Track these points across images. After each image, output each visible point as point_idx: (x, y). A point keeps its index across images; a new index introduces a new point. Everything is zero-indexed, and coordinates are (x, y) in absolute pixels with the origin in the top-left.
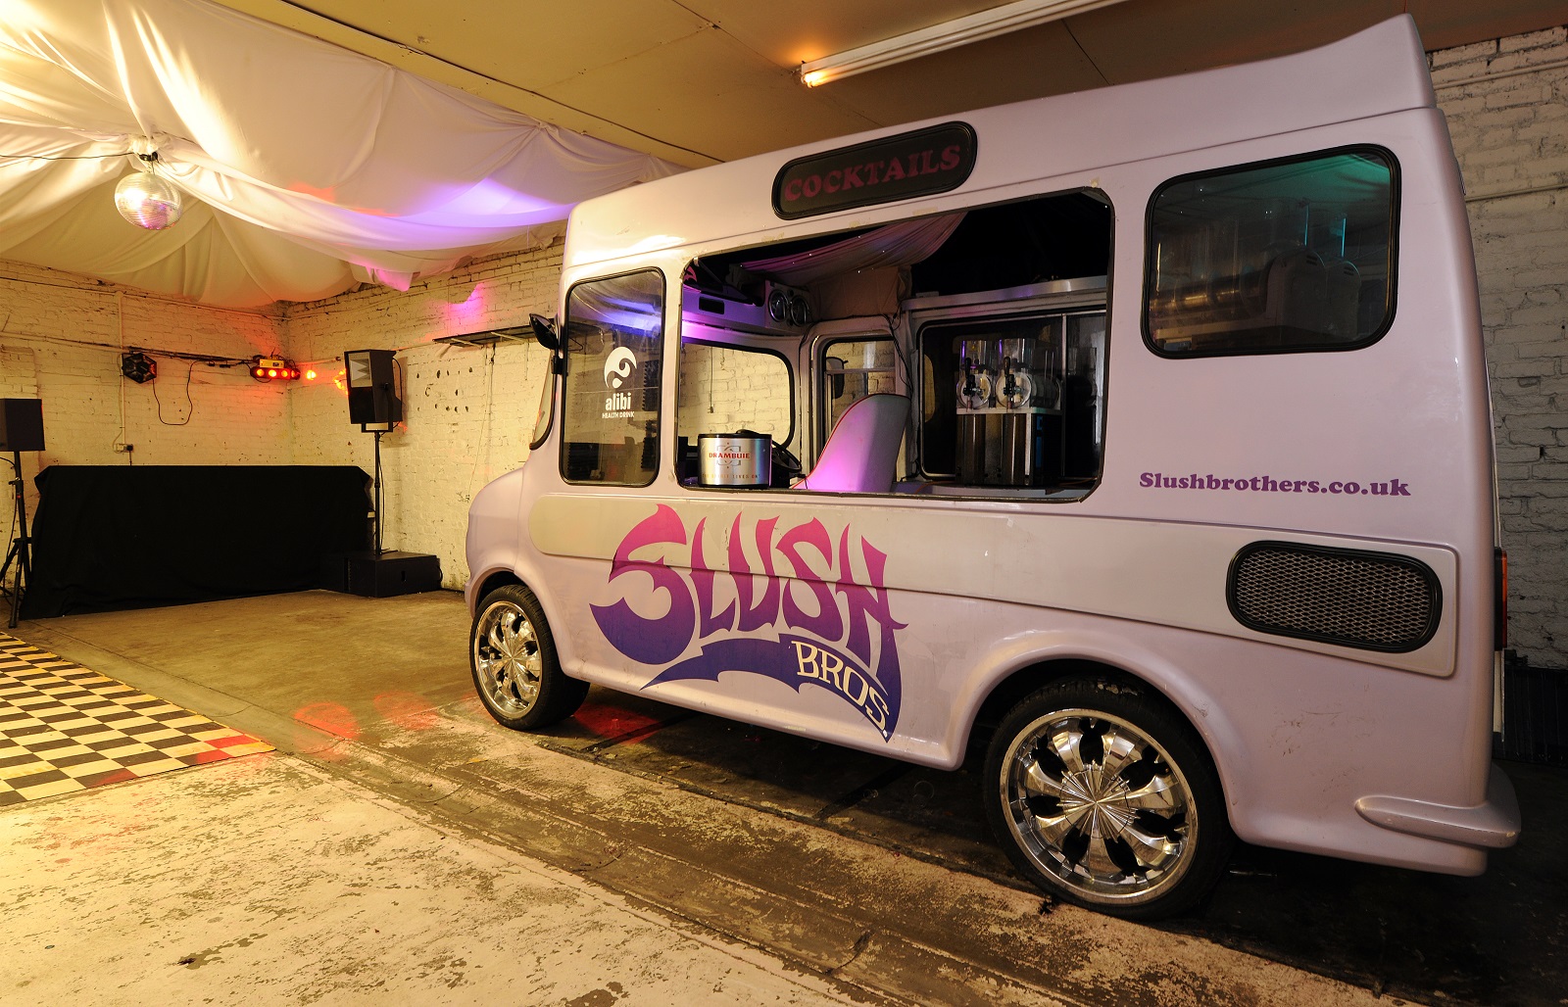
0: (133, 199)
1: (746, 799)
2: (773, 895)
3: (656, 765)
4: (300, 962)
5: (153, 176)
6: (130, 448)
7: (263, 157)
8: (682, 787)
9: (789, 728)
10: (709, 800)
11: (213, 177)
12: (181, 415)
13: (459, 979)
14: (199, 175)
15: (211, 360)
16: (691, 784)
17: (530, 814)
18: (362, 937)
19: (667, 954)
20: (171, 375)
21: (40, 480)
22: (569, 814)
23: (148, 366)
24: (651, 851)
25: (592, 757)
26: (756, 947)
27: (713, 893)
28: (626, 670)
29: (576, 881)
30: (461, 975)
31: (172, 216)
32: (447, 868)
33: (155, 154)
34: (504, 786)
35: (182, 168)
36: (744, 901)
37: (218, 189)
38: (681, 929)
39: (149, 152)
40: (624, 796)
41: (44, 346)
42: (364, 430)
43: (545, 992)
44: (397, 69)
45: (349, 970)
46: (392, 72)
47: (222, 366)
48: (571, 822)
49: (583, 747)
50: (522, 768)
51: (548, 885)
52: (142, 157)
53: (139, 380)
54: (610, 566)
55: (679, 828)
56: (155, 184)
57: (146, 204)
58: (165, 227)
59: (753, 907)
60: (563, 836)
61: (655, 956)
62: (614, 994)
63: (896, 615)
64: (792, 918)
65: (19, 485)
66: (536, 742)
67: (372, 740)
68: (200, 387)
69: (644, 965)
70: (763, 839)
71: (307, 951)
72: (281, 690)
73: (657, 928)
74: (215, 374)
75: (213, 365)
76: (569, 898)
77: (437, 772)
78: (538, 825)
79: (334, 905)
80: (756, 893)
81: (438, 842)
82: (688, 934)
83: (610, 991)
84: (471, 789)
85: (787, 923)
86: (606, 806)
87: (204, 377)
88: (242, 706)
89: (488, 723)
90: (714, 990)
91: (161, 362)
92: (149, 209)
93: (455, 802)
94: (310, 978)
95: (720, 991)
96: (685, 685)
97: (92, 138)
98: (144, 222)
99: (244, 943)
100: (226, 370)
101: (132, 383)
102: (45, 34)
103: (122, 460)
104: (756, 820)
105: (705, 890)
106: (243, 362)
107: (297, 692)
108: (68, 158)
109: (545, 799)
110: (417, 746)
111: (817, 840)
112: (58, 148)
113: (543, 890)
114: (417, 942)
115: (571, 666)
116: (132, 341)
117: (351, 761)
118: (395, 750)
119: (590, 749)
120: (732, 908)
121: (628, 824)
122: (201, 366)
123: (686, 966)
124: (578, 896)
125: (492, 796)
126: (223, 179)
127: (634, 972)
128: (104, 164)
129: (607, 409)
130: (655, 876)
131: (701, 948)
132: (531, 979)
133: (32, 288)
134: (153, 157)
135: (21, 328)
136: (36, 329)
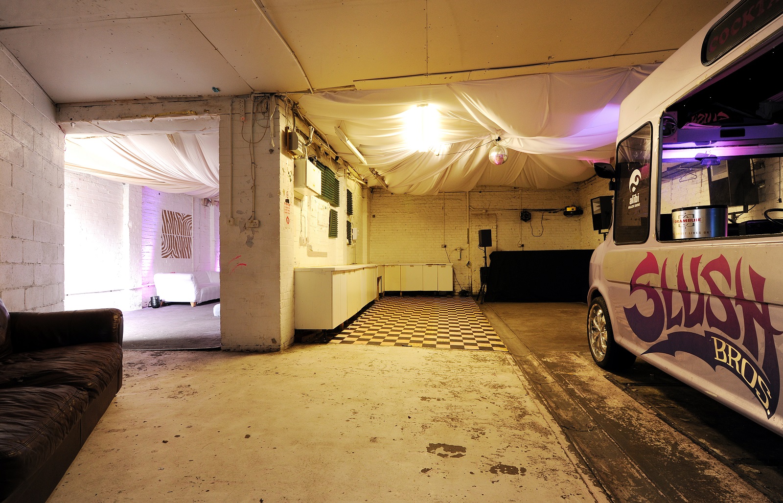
0: (494, 156)
1: (692, 433)
2: (649, 481)
3: (655, 400)
4: (445, 411)
5: (499, 146)
6: (523, 246)
7: (514, 128)
8: (658, 415)
9: (708, 392)
10: (667, 426)
11: (517, 140)
12: (539, 233)
13: (476, 438)
14: (512, 141)
15: (550, 211)
16: (665, 415)
17: (570, 400)
18: (467, 413)
19: (559, 473)
20: (536, 218)
21: (491, 256)
22: (585, 406)
23: (528, 215)
24: (606, 434)
25: (624, 387)
26: (607, 494)
27: (619, 465)
28: (637, 344)
29: (556, 428)
30: (479, 437)
31: (505, 158)
32: (516, 404)
33: (499, 138)
34: (571, 386)
35: (507, 140)
36: (632, 476)
37: (519, 145)
38: (579, 467)
39: (497, 138)
40: (621, 408)
41: (499, 212)
42: (600, 233)
43: (497, 457)
44: (550, 74)
45: (452, 419)
46: (548, 76)
47: (554, 212)
48: (583, 408)
49: (624, 382)
50: (586, 382)
51: (544, 425)
52: (496, 140)
53: (525, 220)
54: (629, 287)
55: (634, 432)
56: (500, 148)
57: (497, 156)
58: (504, 162)
59: (633, 481)
60: (575, 413)
61: (553, 470)
62: (519, 472)
63: (775, 324)
64: (650, 497)
65: (485, 257)
66: (605, 374)
67: (540, 357)
68: (546, 222)
69: (544, 470)
70: (678, 455)
71: (450, 409)
72: (530, 334)
73: (568, 461)
74: (552, 216)
75: (550, 212)
76: (545, 432)
77: (551, 374)
78: (569, 405)
79: (470, 400)
80: (640, 475)
81: (524, 396)
82: (580, 471)
83: (519, 470)
84: (558, 383)
85: (645, 497)
86: (607, 409)
87: (548, 217)
88: (514, 336)
89: (591, 362)
90: (562, 496)
91: (533, 213)
92: (498, 158)
93: (548, 386)
94: (442, 416)
95: (564, 498)
96: (660, 356)
97: (482, 139)
98: (497, 163)
99: (439, 400)
100: (555, 214)
101: (524, 222)
102: (451, 111)
103: (521, 249)
104: (685, 445)
105: (616, 462)
106: (561, 210)
107: (535, 335)
108: (478, 147)
109: (582, 396)
110: (555, 363)
111: (717, 471)
112: (476, 144)
113: (540, 426)
114: (478, 421)
115: (618, 339)
116: (523, 207)
117: (528, 362)
118: (545, 363)
119: (626, 384)
120: (622, 475)
121: (609, 420)
122: (547, 213)
123: (562, 481)
124: (551, 434)
125: (562, 388)
126: (520, 140)
127: (536, 470)
128: (487, 146)
129: (630, 204)
130: (599, 446)
131: (578, 479)
132: (499, 450)
133: (496, 193)
134: (499, 139)
135: (493, 207)
136: (497, 207)
